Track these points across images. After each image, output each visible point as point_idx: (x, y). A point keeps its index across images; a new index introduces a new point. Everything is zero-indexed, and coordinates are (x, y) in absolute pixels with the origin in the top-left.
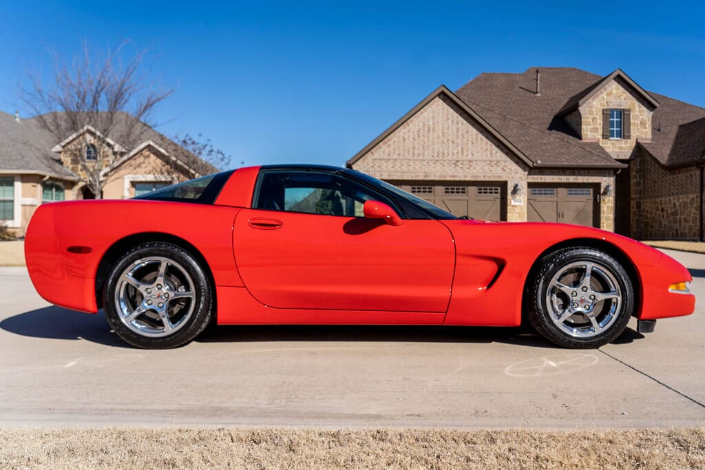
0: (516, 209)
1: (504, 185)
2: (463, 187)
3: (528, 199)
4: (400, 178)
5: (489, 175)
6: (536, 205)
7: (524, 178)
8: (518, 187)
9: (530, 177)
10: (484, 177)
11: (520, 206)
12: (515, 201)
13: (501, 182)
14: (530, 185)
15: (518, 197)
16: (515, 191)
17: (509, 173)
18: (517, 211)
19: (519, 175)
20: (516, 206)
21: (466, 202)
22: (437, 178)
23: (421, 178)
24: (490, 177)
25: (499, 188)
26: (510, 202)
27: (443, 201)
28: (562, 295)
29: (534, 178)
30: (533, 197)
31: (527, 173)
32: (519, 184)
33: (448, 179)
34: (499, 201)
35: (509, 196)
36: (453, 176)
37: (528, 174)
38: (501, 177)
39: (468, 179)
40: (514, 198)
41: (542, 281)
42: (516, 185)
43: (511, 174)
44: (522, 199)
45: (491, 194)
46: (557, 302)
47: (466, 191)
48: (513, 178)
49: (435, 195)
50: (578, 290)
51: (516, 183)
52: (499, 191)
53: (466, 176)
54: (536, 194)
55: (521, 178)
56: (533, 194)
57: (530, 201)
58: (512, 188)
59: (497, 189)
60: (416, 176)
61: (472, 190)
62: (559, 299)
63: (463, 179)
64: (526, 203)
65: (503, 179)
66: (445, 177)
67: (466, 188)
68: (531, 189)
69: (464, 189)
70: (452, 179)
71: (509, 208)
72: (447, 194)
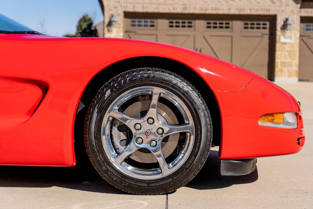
0: (286, 46)
1: (273, 19)
2: (227, 22)
3: (301, 36)
4: (156, 11)
5: (256, 8)
6: (310, 42)
7: (295, 11)
8: (289, 22)
9: (303, 10)
10: (251, 10)
11: (291, 44)
12: (286, 38)
13: (269, 16)
14: (304, 20)
15: (288, 33)
16: (285, 26)
17: (279, 6)
18: (287, 49)
19: (291, 8)
20: (285, 43)
21: (230, 38)
22: (197, 11)
23: (179, 10)
24: (257, 10)
25: (268, 23)
26: (280, 39)
27: (204, 38)
28: (123, 128)
29: (307, 12)
30: (308, 33)
31: (299, 6)
32: (290, 19)
33: (210, 12)
34: (266, 38)
35: (279, 32)
36: (216, 9)
37: (301, 8)
38: (269, 10)
39: (233, 12)
40: (283, 34)
41: (96, 110)
42: (287, 20)
43: (281, 7)
44: (293, 35)
45: (258, 30)
46: (119, 136)
47: (230, 26)
48: (283, 11)
49: (195, 30)
50: (143, 121)
51: (287, 17)
52: (268, 26)
53: (230, 9)
54: (310, 30)
55: (292, 11)
56: (307, 29)
57: (303, 38)
58: (282, 23)
59: (265, 24)
60: (174, 9)
61: (238, 25)
62: (121, 133)
63: (226, 12)
64: (298, 40)
65: (272, 13)
66: (206, 10)
67: (230, 22)
68: (305, 24)
69: (228, 24)
70: (214, 12)
71: (278, 46)
72: (209, 29)
